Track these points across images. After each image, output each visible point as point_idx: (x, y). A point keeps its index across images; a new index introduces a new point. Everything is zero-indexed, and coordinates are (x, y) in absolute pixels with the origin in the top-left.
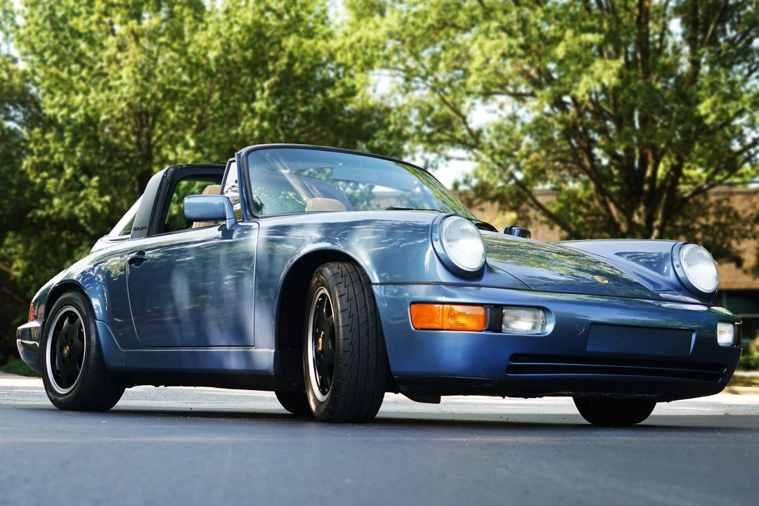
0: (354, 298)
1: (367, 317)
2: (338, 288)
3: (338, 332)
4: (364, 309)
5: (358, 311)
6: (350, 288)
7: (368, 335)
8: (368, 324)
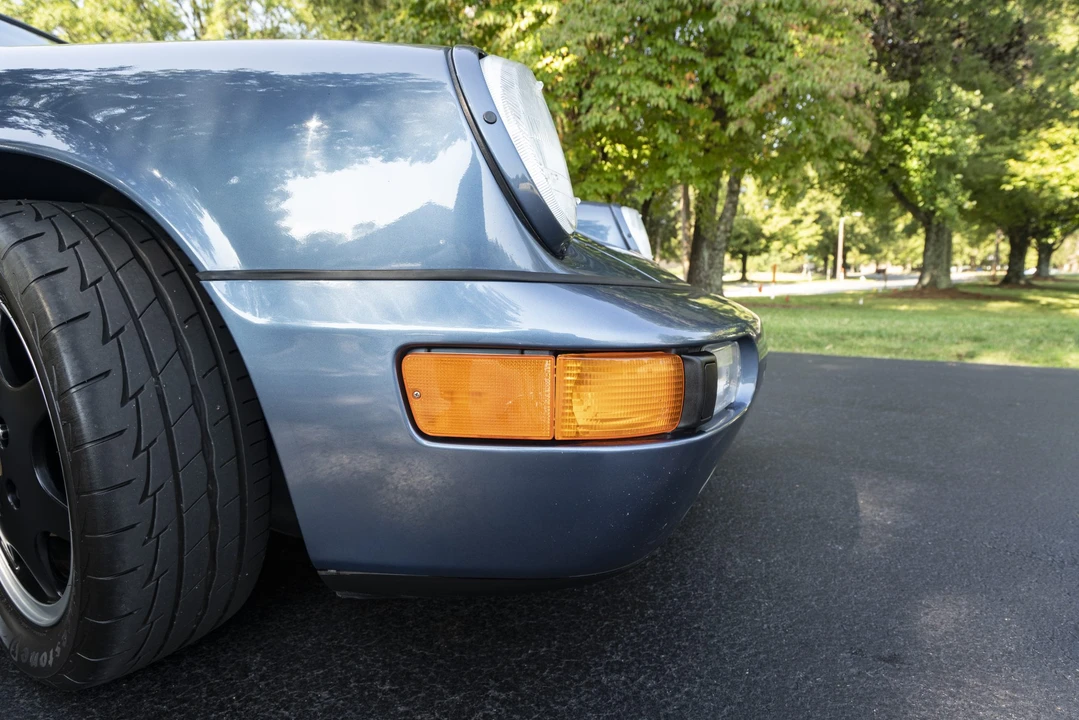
0: (130, 326)
1: (193, 387)
2: (53, 290)
3: (70, 417)
4: (177, 363)
5: (155, 374)
6: (107, 288)
7: (205, 451)
8: (199, 414)
